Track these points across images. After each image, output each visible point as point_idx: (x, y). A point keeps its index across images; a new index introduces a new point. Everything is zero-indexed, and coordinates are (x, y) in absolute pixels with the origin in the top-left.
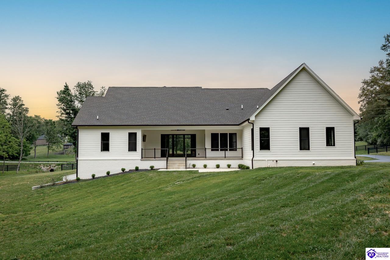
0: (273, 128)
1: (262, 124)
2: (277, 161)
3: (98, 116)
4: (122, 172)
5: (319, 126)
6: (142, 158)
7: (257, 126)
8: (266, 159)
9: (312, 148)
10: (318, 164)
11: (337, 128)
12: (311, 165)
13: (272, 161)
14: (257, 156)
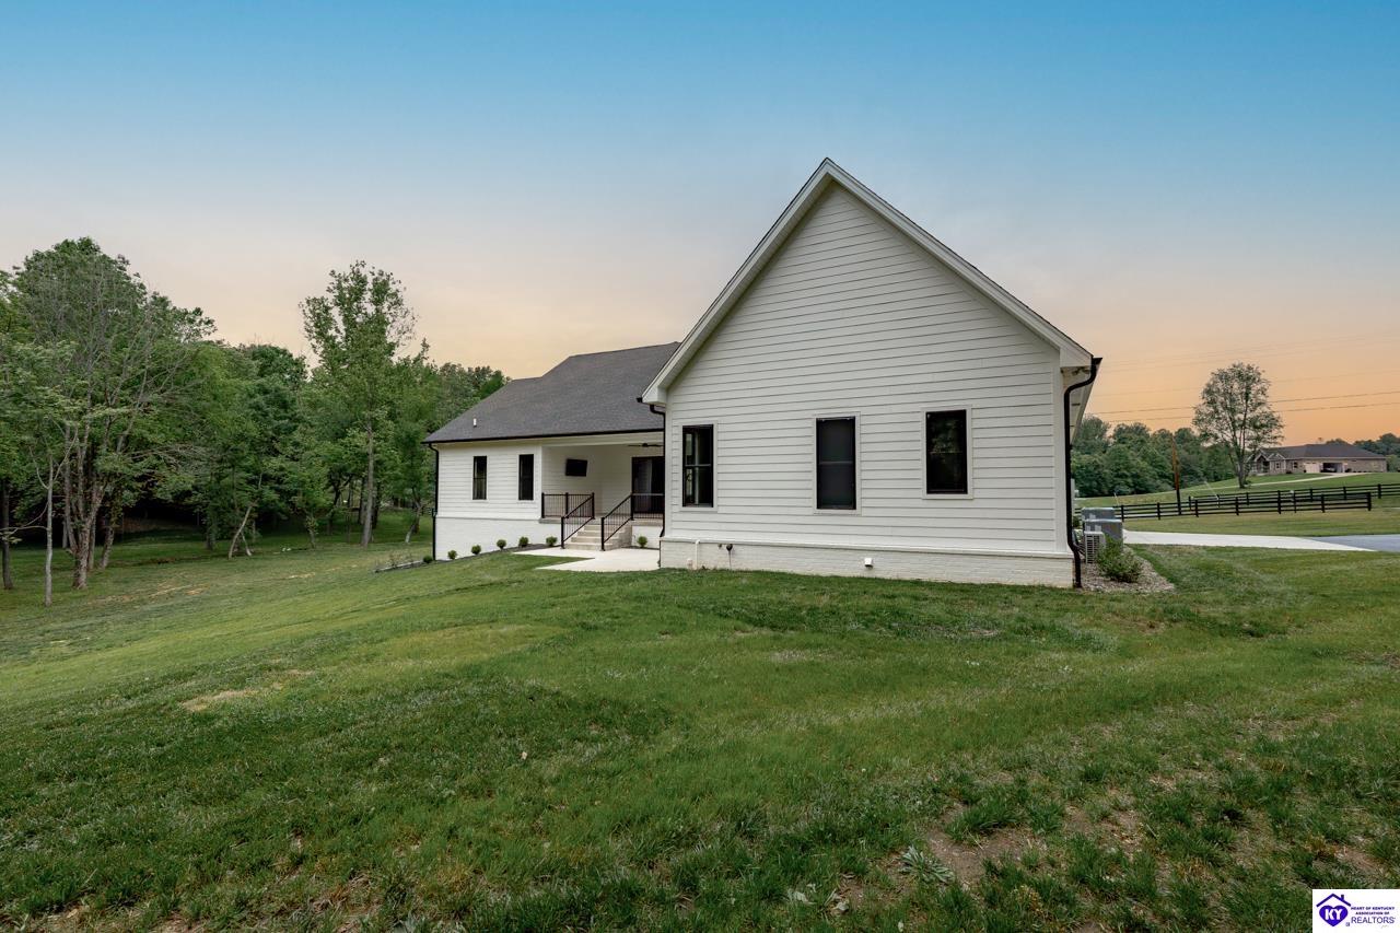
0: (726, 428)
1: (692, 414)
2: (729, 548)
3: (475, 421)
4: (499, 549)
5: (895, 409)
6: (543, 516)
7: (676, 423)
8: (697, 537)
9: (867, 503)
10: (888, 570)
11: (977, 414)
12: (860, 572)
13: (717, 547)
14: (675, 525)
